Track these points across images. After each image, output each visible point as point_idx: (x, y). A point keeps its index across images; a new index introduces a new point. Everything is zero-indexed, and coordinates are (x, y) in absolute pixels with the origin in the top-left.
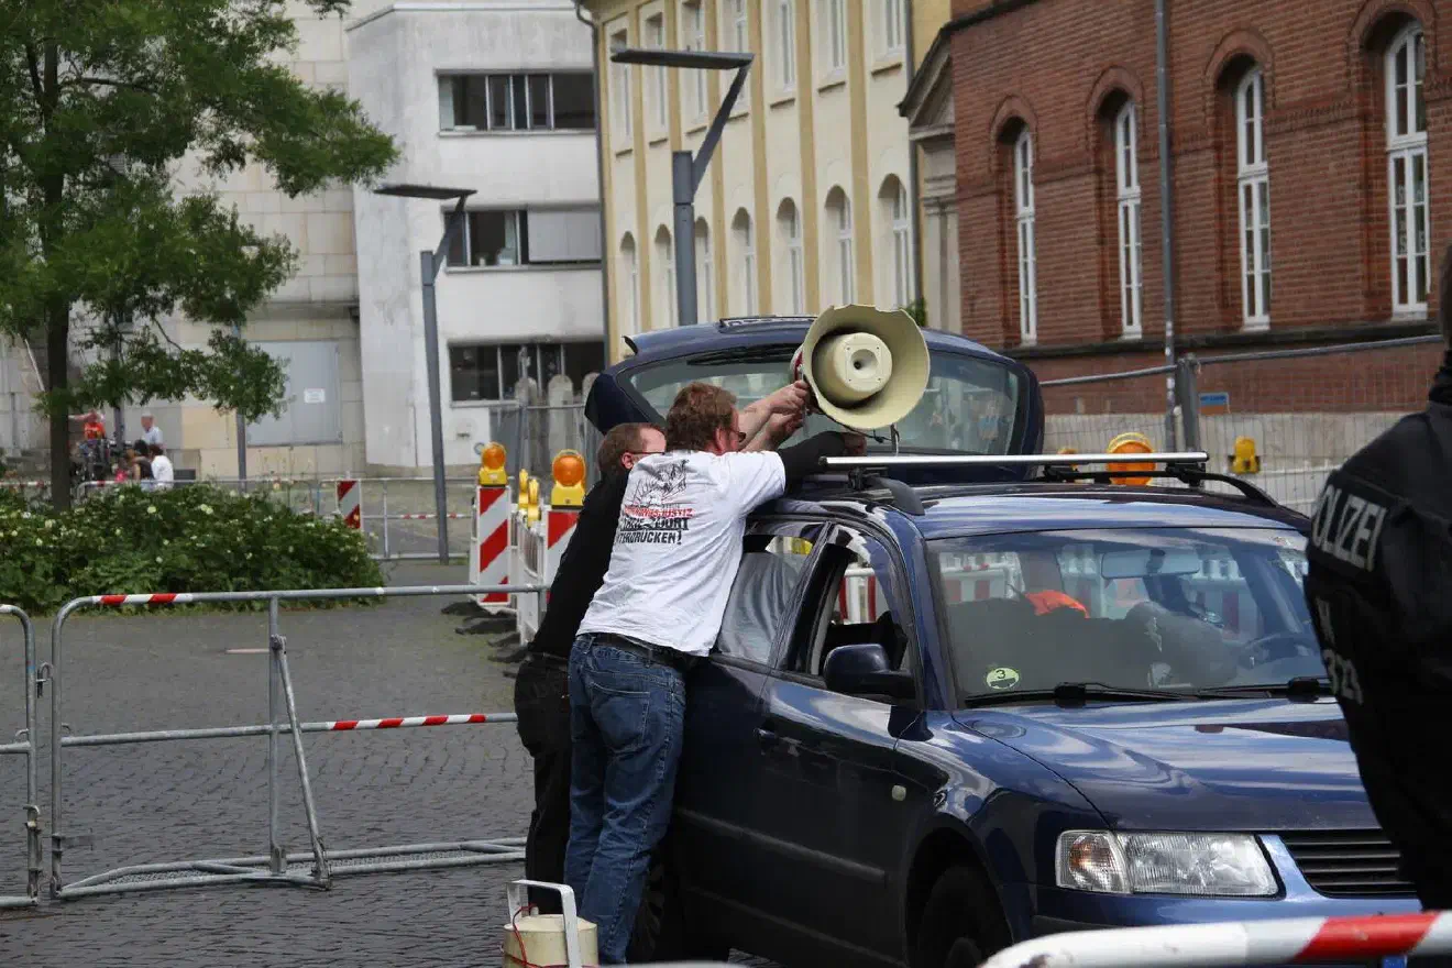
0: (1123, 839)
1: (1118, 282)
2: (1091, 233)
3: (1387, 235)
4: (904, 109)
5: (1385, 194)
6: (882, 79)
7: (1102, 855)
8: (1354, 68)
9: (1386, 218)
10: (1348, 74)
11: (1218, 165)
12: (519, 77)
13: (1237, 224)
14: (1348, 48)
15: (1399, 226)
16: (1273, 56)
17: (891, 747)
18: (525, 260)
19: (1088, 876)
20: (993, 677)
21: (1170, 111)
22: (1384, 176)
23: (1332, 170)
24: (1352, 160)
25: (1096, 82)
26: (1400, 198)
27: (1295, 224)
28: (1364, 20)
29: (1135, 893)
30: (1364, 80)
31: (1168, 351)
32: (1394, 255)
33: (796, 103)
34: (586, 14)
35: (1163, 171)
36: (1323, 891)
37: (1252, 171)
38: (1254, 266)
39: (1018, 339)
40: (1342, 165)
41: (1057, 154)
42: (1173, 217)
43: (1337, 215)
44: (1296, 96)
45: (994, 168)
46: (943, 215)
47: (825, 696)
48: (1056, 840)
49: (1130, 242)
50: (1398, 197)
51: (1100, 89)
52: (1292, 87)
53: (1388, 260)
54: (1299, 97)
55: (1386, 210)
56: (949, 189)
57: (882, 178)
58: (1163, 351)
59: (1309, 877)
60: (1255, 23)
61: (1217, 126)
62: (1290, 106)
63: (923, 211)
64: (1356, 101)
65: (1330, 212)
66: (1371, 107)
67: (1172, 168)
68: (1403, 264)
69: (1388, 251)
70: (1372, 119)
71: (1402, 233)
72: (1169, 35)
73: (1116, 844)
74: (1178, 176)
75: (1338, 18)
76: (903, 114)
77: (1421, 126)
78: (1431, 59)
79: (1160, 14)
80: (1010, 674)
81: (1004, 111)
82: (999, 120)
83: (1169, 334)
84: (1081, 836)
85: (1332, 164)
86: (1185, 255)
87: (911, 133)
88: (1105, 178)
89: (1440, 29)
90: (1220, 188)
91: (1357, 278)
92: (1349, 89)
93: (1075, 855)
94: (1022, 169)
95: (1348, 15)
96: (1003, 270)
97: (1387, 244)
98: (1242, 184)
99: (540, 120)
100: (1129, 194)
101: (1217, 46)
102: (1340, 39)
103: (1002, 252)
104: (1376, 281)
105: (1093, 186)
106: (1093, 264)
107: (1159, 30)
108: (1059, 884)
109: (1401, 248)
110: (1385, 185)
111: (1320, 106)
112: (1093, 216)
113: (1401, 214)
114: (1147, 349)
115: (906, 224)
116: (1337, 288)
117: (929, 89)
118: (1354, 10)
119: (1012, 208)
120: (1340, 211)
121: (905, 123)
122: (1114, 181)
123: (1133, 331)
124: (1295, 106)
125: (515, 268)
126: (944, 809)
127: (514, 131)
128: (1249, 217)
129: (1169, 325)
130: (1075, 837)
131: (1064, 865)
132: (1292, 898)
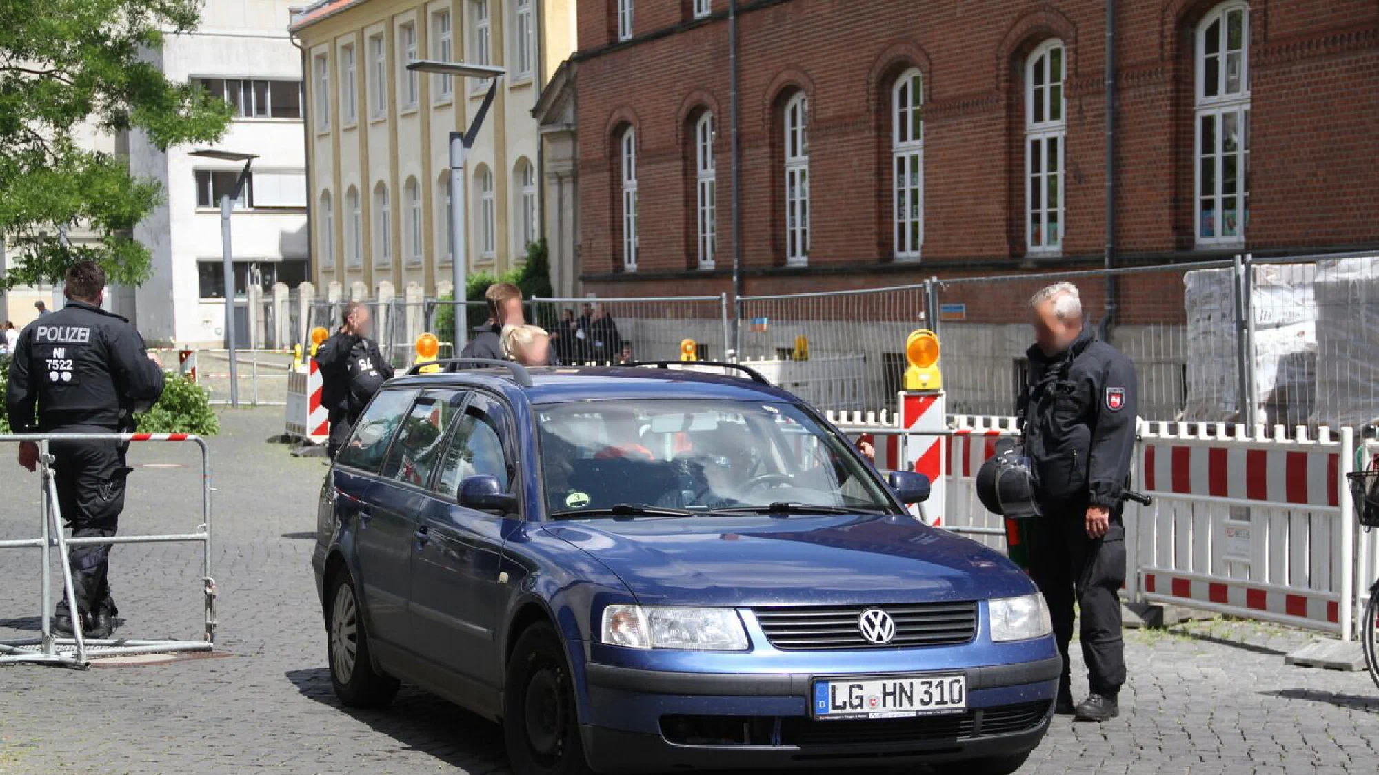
0: (648, 610)
1: (697, 232)
2: (679, 199)
3: (892, 207)
4: (535, 113)
5: (891, 179)
6: (517, 94)
7: (633, 622)
8: (872, 97)
9: (891, 196)
10: (868, 100)
11: (772, 157)
12: (247, 83)
13: (784, 196)
14: (868, 83)
15: (899, 201)
16: (814, 84)
17: (500, 544)
18: (251, 205)
19: (623, 637)
20: (571, 499)
21: (739, 120)
22: (891, 168)
23: (855, 162)
24: (871, 158)
25: (684, 99)
26: (901, 182)
27: (828, 198)
28: (879, 65)
29: (654, 648)
30: (879, 104)
31: (735, 278)
32: (896, 220)
33: (454, 105)
34: (298, 41)
35: (733, 160)
36: (777, 646)
37: (797, 163)
38: (797, 224)
39: (623, 268)
40: (862, 160)
41: (655, 146)
42: (740, 190)
43: (858, 193)
44: (830, 113)
45: (608, 154)
46: (560, 184)
47: (460, 510)
48: (602, 612)
49: (707, 208)
50: (899, 182)
51: (687, 104)
52: (828, 108)
53: (892, 223)
54: (831, 114)
55: (891, 190)
56: (567, 167)
57: (517, 157)
58: (731, 278)
59: (770, 637)
60: (801, 64)
61: (772, 131)
62: (824, 121)
63: (546, 181)
64: (873, 117)
65: (853, 190)
66: (882, 123)
67: (740, 157)
68: (902, 226)
69: (892, 217)
70: (883, 129)
71: (901, 205)
72: (738, 71)
73: (641, 613)
74: (744, 163)
75: (861, 64)
76: (534, 116)
77: (916, 136)
78: (928, 92)
79: (732, 56)
80: (584, 497)
81: (616, 116)
82: (611, 122)
83: (736, 267)
84: (619, 608)
85: (856, 159)
86: (748, 215)
87: (539, 129)
88: (689, 163)
89: (934, 73)
90: (773, 172)
91: (871, 234)
92: (868, 110)
93: (615, 622)
94: (628, 156)
95: (869, 62)
96: (613, 222)
97: (891, 212)
98: (788, 170)
99: (261, 110)
100: (707, 176)
101: (774, 79)
102: (863, 77)
103: (613, 210)
104: (884, 236)
105: (681, 168)
106: (680, 219)
107: (731, 66)
108: (604, 641)
109: (901, 215)
110: (891, 174)
111: (847, 120)
112: (681, 186)
113: (902, 193)
114: (718, 276)
115: (533, 190)
116: (857, 240)
117: (552, 100)
118: (873, 59)
119: (620, 183)
120: (860, 190)
121: (533, 123)
122: (695, 165)
123: (708, 264)
124: (831, 119)
125: (244, 210)
126: (533, 590)
127: (243, 118)
128: (793, 191)
129: (736, 261)
130: (616, 609)
131: (607, 629)
132: (757, 653)
